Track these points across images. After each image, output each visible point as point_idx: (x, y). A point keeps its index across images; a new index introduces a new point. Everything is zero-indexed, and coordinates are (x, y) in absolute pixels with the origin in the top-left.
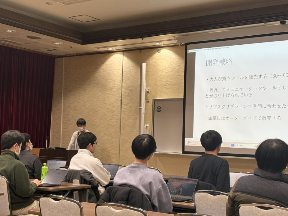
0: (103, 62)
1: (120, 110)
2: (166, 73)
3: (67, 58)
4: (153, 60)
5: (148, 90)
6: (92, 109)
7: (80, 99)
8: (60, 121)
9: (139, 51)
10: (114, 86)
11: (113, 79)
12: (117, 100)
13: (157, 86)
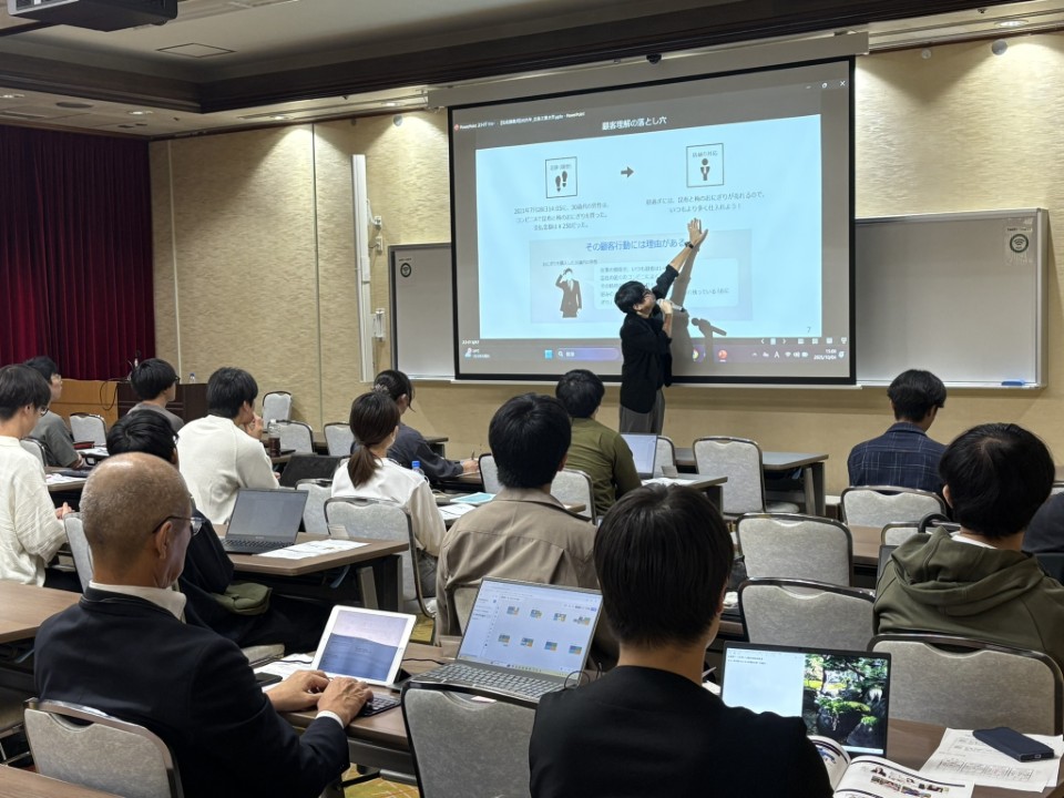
0: (265, 152)
1: (314, 276)
2: (419, 178)
3: (176, 142)
4: (385, 145)
5: (379, 221)
6: (249, 273)
7: (216, 249)
8: (174, 305)
9: (349, 122)
10: (297, 212)
11: (291, 195)
12: (306, 250)
13: (399, 210)
